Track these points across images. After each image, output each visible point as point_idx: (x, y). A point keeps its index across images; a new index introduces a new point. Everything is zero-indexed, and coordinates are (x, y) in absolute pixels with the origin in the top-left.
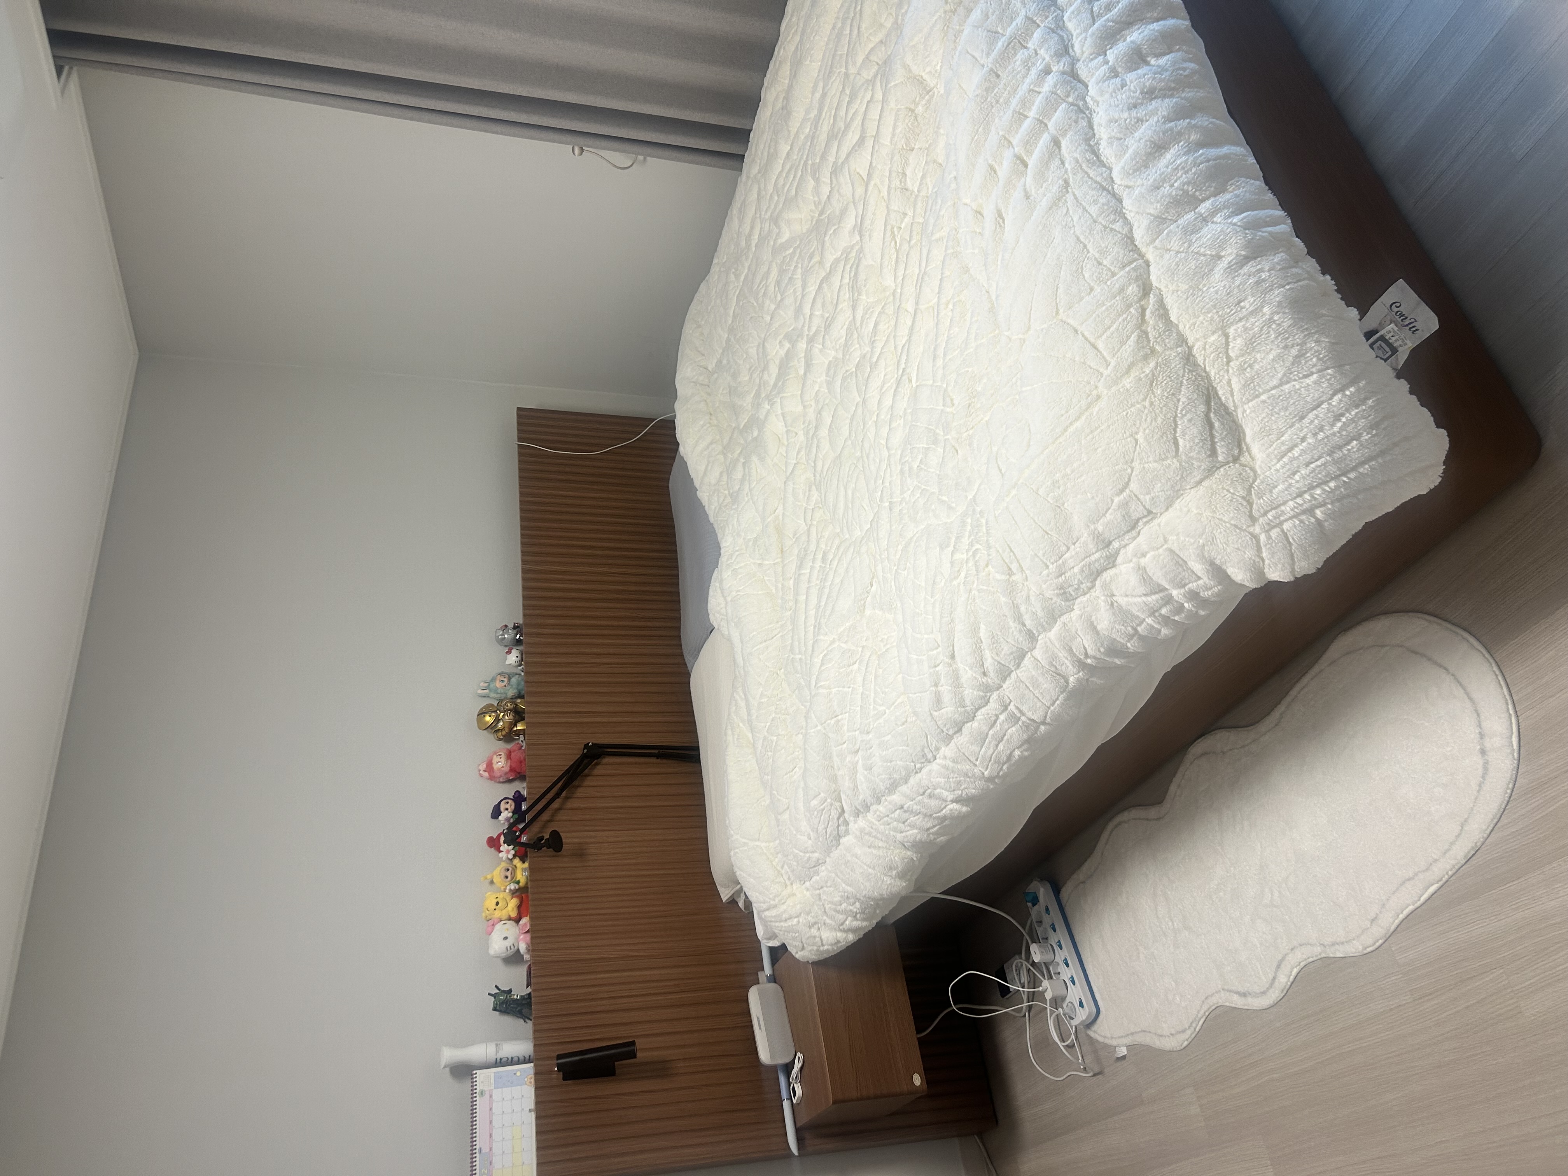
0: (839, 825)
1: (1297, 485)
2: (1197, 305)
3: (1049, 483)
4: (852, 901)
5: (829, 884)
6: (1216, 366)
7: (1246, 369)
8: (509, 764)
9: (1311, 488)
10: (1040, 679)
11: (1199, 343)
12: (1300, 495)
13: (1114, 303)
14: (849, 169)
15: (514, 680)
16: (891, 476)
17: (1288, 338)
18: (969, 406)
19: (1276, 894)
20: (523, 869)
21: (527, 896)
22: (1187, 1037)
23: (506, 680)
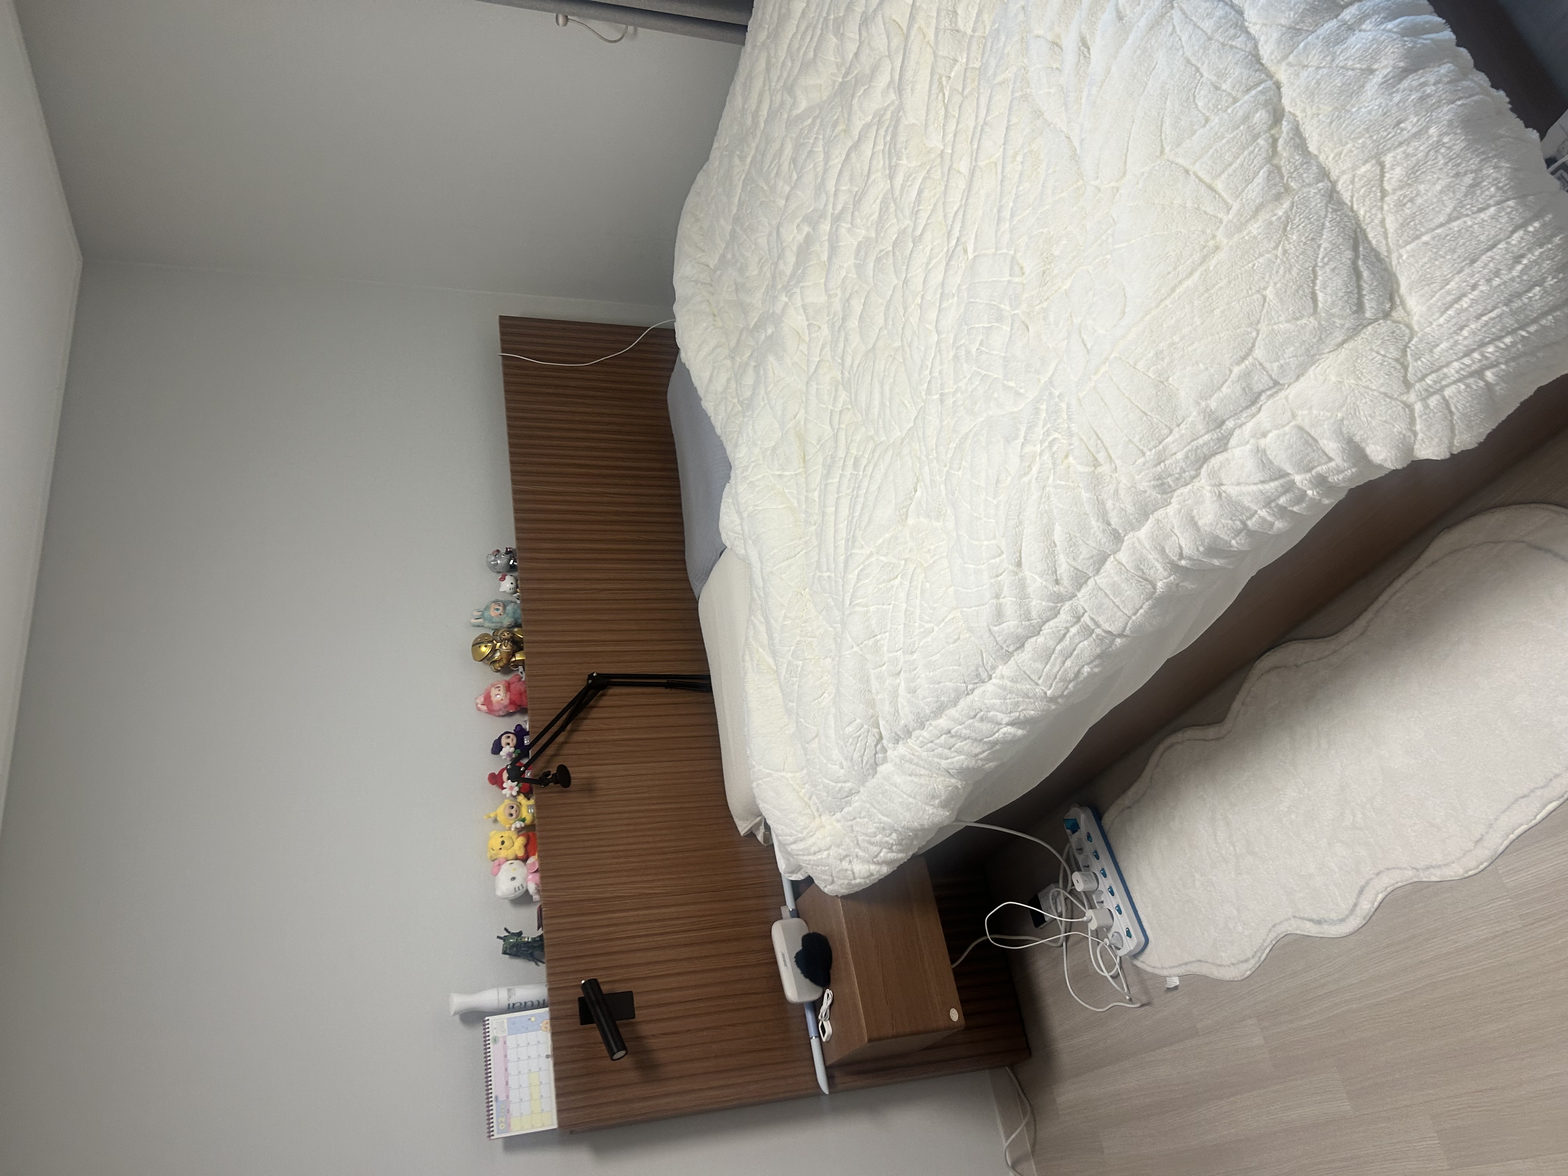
0: (876, 753)
1: (1466, 343)
2: (1344, 130)
3: (1151, 355)
4: (888, 832)
5: (862, 815)
6: (1367, 202)
7: (1405, 205)
8: (508, 696)
9: (1483, 344)
10: (1124, 586)
11: (1345, 177)
12: (1467, 354)
13: (1237, 134)
14: (883, 17)
15: (510, 608)
16: (941, 364)
17: (1459, 164)
18: (1044, 273)
19: (1359, 816)
20: (528, 806)
21: (534, 835)
22: (1250, 967)
23: (501, 608)
